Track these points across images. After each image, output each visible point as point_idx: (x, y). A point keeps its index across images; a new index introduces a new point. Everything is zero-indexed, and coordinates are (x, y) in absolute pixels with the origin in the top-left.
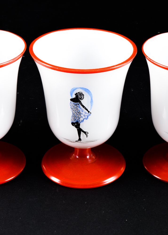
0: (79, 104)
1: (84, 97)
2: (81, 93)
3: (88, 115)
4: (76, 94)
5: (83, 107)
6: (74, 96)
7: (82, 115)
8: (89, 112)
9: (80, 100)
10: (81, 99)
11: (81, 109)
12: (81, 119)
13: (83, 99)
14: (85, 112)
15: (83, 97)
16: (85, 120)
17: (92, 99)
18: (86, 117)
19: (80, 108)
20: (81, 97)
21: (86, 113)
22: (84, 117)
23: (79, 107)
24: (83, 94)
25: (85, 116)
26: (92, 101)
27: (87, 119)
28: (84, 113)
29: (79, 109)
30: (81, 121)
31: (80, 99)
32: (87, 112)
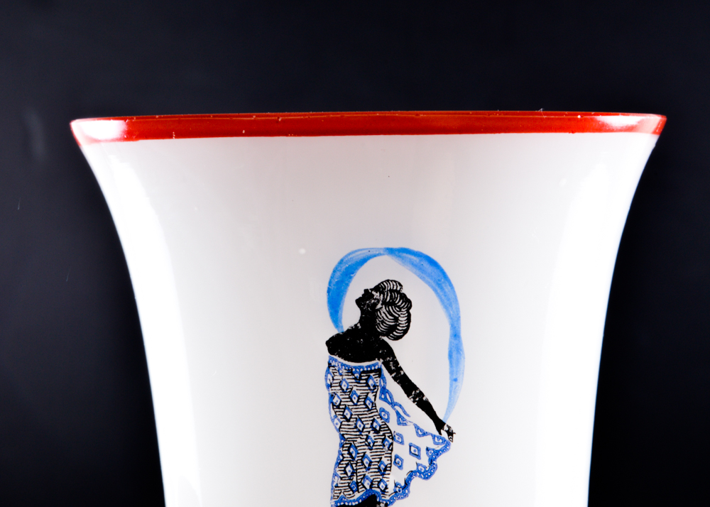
0: (379, 372)
1: (409, 320)
2: (391, 291)
3: (438, 448)
4: (364, 301)
5: (409, 387)
6: (351, 316)
7: (398, 449)
8: (439, 424)
9: (385, 339)
10: (390, 331)
11: (393, 404)
12: (395, 477)
13: (405, 332)
14: (417, 428)
15: (403, 320)
16: (416, 482)
17: (456, 335)
18: (425, 460)
19: (385, 400)
20: (396, 319)
21: (425, 434)
22: (410, 464)
23: (384, 391)
24: (404, 297)
25: (418, 456)
26: (455, 351)
27: (427, 475)
28: (408, 433)
29: (380, 404)
30: (391, 489)
31: (387, 335)
32: (429, 425)
